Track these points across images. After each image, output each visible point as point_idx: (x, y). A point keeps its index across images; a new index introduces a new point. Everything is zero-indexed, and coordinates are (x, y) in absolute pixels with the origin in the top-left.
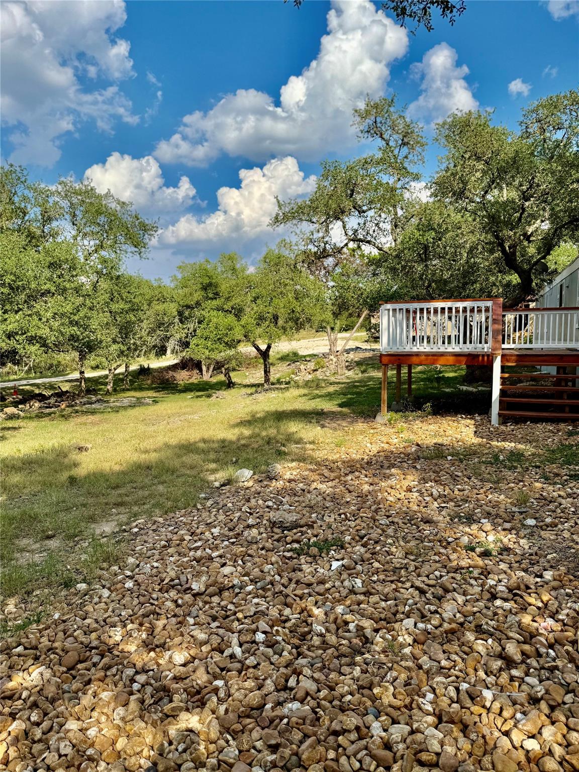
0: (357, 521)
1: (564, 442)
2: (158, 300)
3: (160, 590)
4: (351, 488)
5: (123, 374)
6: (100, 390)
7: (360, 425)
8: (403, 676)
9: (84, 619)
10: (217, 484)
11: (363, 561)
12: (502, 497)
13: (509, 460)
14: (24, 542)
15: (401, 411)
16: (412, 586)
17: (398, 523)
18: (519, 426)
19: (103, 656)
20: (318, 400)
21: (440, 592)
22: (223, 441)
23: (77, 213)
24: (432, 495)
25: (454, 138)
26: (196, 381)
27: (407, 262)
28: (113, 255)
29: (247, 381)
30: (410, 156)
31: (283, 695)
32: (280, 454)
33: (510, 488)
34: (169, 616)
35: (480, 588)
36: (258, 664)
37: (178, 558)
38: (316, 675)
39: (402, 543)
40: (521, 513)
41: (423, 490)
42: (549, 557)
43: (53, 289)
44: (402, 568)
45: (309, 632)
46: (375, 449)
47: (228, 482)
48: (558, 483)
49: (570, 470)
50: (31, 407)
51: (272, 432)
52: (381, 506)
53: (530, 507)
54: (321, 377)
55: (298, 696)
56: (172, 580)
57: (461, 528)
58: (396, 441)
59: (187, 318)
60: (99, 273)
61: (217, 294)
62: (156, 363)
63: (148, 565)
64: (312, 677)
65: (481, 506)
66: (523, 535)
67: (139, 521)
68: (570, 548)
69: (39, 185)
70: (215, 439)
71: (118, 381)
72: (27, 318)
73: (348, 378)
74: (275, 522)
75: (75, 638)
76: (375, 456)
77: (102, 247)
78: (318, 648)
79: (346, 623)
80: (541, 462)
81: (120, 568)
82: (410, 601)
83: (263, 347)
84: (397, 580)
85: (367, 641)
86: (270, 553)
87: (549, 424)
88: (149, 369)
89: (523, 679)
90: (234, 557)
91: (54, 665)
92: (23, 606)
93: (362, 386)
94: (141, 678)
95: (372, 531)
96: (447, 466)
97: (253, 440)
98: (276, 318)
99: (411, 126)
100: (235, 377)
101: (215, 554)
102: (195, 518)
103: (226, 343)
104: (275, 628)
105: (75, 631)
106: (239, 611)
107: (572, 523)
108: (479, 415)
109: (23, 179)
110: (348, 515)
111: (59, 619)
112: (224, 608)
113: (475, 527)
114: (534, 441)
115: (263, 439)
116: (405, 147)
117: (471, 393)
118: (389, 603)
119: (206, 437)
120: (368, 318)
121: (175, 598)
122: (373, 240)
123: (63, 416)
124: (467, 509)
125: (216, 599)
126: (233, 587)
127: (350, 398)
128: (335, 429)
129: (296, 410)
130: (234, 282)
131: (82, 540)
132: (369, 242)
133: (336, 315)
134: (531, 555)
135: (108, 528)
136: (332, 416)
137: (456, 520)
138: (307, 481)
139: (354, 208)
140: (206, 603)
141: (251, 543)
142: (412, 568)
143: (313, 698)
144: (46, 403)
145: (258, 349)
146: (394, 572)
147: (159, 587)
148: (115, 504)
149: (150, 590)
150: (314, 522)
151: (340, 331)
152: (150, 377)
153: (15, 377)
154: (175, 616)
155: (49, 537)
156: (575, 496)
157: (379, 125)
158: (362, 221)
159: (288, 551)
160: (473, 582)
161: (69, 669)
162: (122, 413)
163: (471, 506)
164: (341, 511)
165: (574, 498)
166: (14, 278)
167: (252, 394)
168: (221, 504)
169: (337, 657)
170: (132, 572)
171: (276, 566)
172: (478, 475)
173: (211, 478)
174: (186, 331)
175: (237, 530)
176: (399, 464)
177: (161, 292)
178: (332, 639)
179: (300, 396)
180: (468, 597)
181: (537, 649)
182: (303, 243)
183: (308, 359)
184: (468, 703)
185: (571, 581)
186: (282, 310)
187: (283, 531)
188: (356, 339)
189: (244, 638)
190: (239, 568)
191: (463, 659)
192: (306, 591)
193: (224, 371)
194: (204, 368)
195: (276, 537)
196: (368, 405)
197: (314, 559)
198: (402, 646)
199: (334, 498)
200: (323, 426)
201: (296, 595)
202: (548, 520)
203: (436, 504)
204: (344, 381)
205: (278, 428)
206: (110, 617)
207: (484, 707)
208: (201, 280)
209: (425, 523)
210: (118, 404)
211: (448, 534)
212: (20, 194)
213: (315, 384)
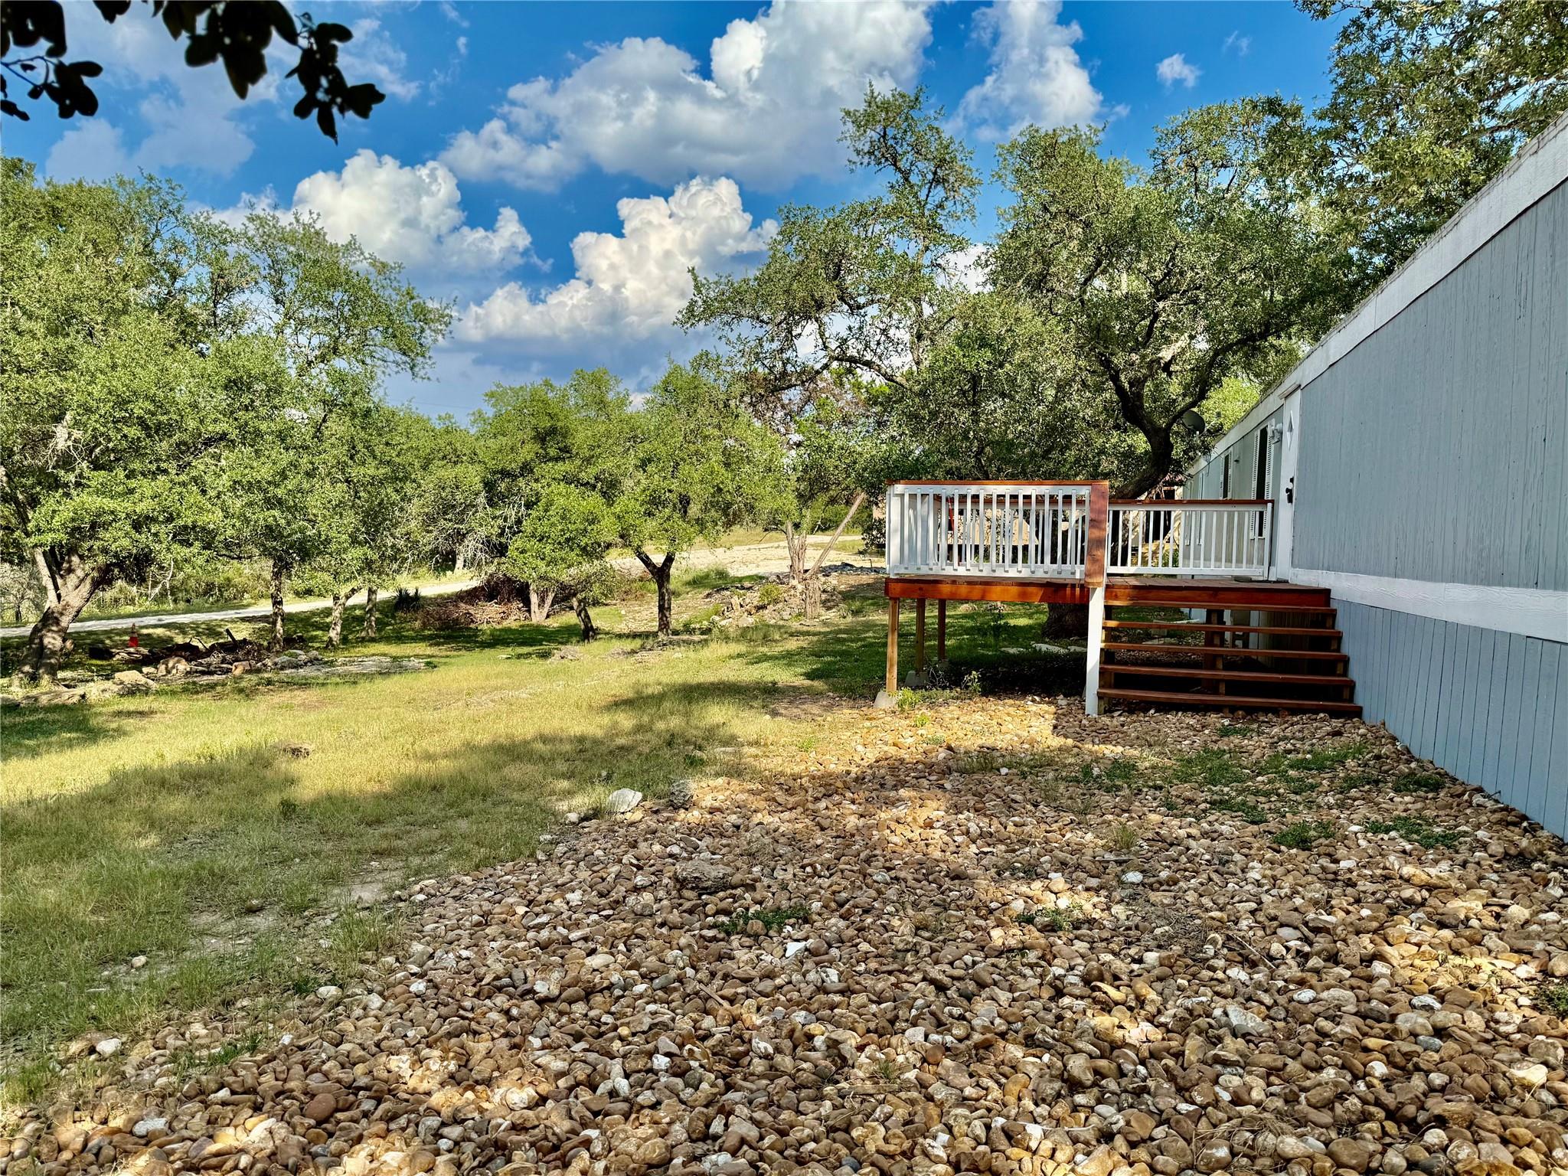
0: (834, 878)
1: (1211, 745)
2: (444, 457)
3: (477, 995)
4: (825, 823)
5: (362, 607)
6: (314, 639)
7: (846, 713)
8: (902, 1112)
9: (337, 1045)
10: (573, 817)
11: (842, 942)
12: (1089, 836)
13: (1108, 776)
14: (205, 919)
15: (923, 687)
16: (924, 979)
17: (905, 880)
18: (1134, 717)
19: (379, 1101)
20: (765, 665)
21: (971, 986)
22: (581, 739)
23: (286, 278)
24: (968, 833)
25: (1031, 173)
26: (514, 625)
27: (940, 405)
28: (359, 368)
29: (623, 626)
30: (948, 205)
31: (700, 1148)
32: (694, 763)
33: (1104, 822)
34: (496, 1035)
35: (1038, 981)
36: (659, 1103)
37: (505, 943)
38: (758, 1115)
39: (910, 912)
40: (1119, 863)
41: (954, 825)
42: (1158, 931)
43: (234, 434)
44: (908, 951)
45: (746, 1053)
46: (871, 756)
47: (596, 813)
48: (1189, 815)
49: (1213, 793)
50: (168, 672)
51: (675, 722)
52: (877, 852)
53: (1136, 853)
54: (772, 622)
55: (726, 1145)
56: (497, 978)
57: (1014, 887)
58: (910, 740)
59: (503, 497)
60: (329, 404)
61: (566, 450)
62: (431, 586)
63: (451, 955)
64: (751, 1118)
65: (1052, 851)
66: (1118, 898)
67: (426, 882)
68: (1192, 917)
69: (207, 219)
70: (564, 735)
71: (352, 620)
72: (178, 489)
73: (825, 623)
74: (685, 879)
75: (326, 1075)
76: (870, 767)
77: (335, 351)
78: (761, 1076)
79: (810, 1037)
80: (1165, 779)
81: (397, 960)
82: (920, 1002)
83: (658, 559)
84: (899, 971)
85: (843, 1062)
86: (676, 932)
87: (1189, 714)
88: (417, 597)
89: (1092, 1108)
90: (611, 940)
91: (291, 1116)
92: (220, 1025)
93: (852, 641)
94: (455, 1131)
95: (859, 893)
96: (999, 784)
97: (639, 737)
98: (685, 502)
99: (952, 147)
100: (599, 617)
101: (573, 936)
102: (534, 876)
103: (584, 549)
104: (688, 1047)
105: (324, 1062)
106: (622, 1025)
107: (1203, 878)
108: (1066, 696)
109: (174, 207)
110: (819, 867)
111: (292, 1044)
112: (597, 1022)
113: (1037, 885)
114: (1156, 743)
115: (659, 735)
116: (940, 188)
117: (1057, 656)
118: (883, 1006)
119: (546, 732)
120: (867, 507)
121: (506, 1006)
122: (876, 360)
123: (241, 691)
124: (1027, 857)
125: (579, 1008)
126: (610, 987)
127: (829, 663)
128: (797, 718)
129: (723, 683)
130: (602, 428)
131: (317, 915)
132: (869, 364)
133: (804, 498)
134: (1129, 928)
135: (368, 894)
136: (793, 694)
137: (1007, 874)
138: (744, 811)
139: (842, 299)
140: (562, 1013)
141: (639, 916)
142: (925, 951)
143: (751, 1147)
144: (201, 664)
145: (646, 561)
146: (895, 958)
147: (475, 990)
148: (376, 853)
149: (458, 996)
150: (755, 880)
151: (812, 531)
152: (420, 614)
153: (130, 609)
154: (507, 1035)
155: (252, 911)
156: (1215, 835)
157: (891, 142)
158: (854, 322)
159: (710, 927)
160: (1028, 972)
161: (319, 1124)
162: (365, 686)
163: (1035, 851)
164: (806, 861)
165: (1213, 840)
166: (152, 408)
167: (633, 652)
168: (583, 851)
169: (794, 1089)
170: (421, 966)
171: (687, 952)
172: (1050, 798)
173: (563, 806)
174: (500, 522)
175: (614, 896)
176: (914, 781)
177: (450, 444)
178: (785, 1062)
179: (731, 657)
180: (1016, 994)
181: (1119, 1066)
182: (743, 360)
183: (747, 584)
184: (1002, 1143)
185: (1187, 966)
186: (697, 487)
187: (700, 895)
188: (843, 548)
189: (631, 1065)
190: (620, 957)
191: (1000, 1085)
192: (740, 990)
193: (575, 604)
194: (534, 599)
195: (687, 905)
196: (862, 676)
197: (756, 940)
198: (902, 1069)
199: (793, 840)
200: (775, 714)
201: (723, 997)
202: (1164, 874)
203: (973, 849)
204: (818, 629)
205: (687, 714)
206: (386, 1038)
207: (1028, 1149)
208: (534, 421)
209: (952, 879)
210: (353, 669)
211: (990, 896)
212: (166, 236)
213: (763, 634)
